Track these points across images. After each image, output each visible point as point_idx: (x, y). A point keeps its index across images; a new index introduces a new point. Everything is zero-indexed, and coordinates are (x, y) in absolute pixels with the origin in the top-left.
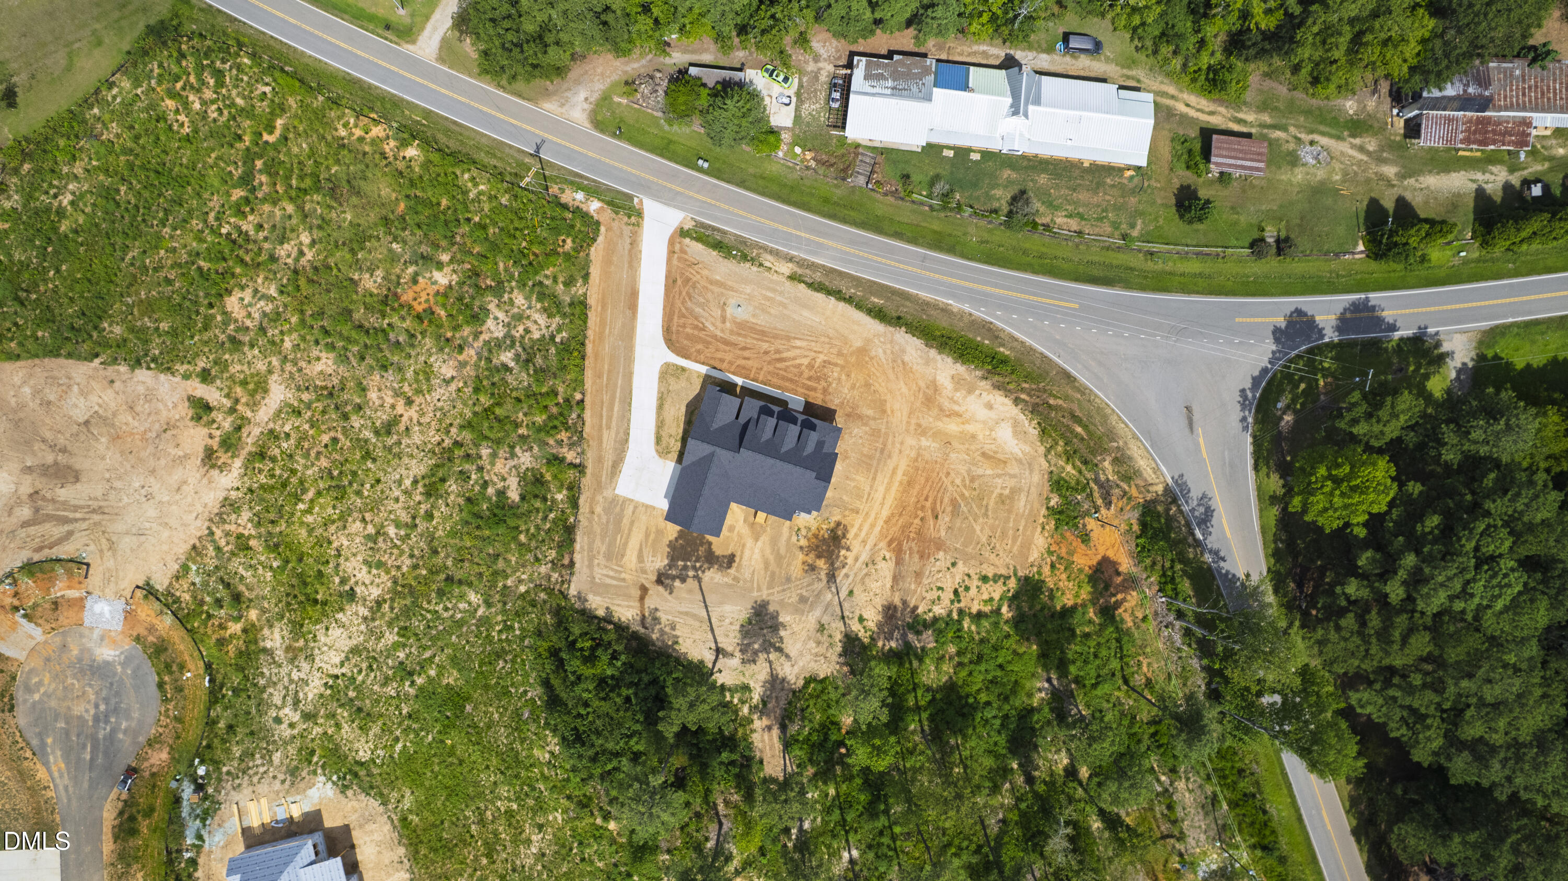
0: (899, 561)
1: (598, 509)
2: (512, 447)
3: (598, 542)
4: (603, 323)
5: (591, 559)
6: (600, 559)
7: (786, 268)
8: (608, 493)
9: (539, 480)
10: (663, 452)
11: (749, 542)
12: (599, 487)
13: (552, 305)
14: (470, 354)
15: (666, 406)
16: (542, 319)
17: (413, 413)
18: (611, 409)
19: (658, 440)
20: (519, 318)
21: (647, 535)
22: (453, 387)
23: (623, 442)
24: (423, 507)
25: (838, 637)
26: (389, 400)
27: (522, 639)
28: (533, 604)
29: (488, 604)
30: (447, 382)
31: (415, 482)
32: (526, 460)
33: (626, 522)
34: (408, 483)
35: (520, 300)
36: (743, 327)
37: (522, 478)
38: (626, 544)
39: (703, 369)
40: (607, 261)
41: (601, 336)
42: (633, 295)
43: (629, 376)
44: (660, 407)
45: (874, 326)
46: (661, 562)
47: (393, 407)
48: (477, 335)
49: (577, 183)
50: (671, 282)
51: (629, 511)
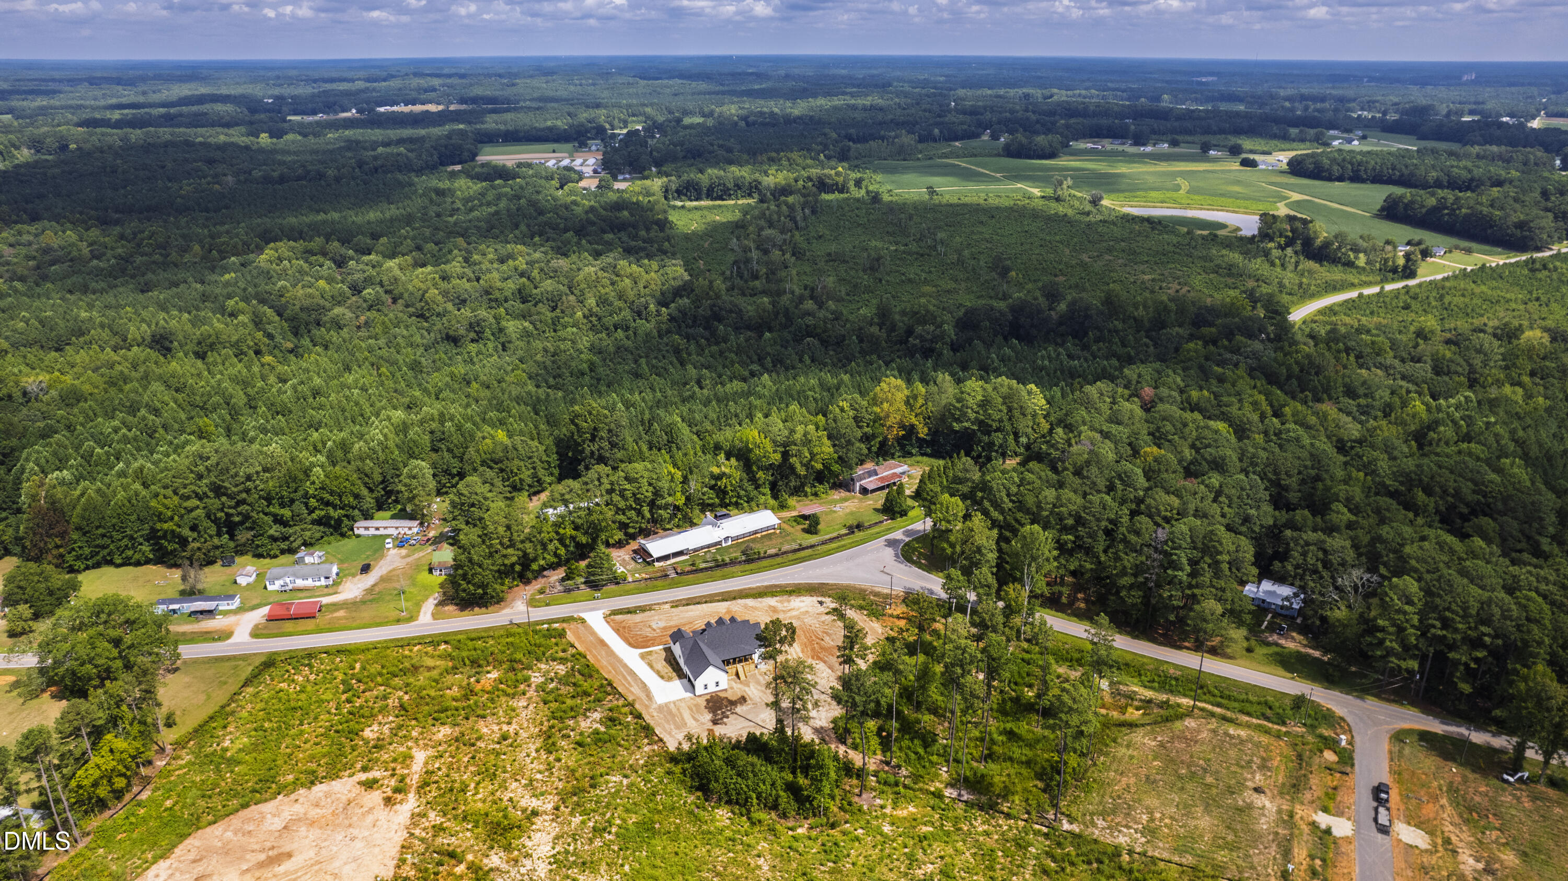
0: (825, 662)
1: (655, 714)
2: (585, 715)
3: (667, 726)
4: (594, 656)
5: (670, 734)
6: (674, 732)
7: (667, 606)
8: (654, 706)
9: (612, 720)
10: (670, 679)
11: (747, 689)
12: (647, 707)
13: (563, 661)
14: (531, 693)
15: (655, 665)
16: (561, 667)
17: (514, 726)
18: (626, 679)
19: (662, 677)
20: (548, 672)
21: (691, 709)
22: (531, 707)
23: (644, 687)
24: (551, 758)
25: (829, 700)
26: (496, 728)
27: (661, 782)
28: (654, 765)
29: (626, 776)
30: (527, 707)
31: (537, 751)
32: (597, 716)
33: (674, 710)
34: (534, 754)
35: (543, 666)
36: (665, 628)
37: (601, 722)
38: (683, 719)
39: (661, 647)
40: (578, 638)
41: (598, 661)
42: (602, 643)
43: (625, 666)
44: (651, 667)
45: (726, 604)
46: (708, 716)
47: (500, 729)
48: (529, 686)
49: (542, 622)
50: (617, 631)
51: (672, 706)
